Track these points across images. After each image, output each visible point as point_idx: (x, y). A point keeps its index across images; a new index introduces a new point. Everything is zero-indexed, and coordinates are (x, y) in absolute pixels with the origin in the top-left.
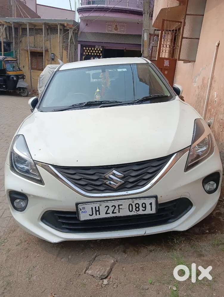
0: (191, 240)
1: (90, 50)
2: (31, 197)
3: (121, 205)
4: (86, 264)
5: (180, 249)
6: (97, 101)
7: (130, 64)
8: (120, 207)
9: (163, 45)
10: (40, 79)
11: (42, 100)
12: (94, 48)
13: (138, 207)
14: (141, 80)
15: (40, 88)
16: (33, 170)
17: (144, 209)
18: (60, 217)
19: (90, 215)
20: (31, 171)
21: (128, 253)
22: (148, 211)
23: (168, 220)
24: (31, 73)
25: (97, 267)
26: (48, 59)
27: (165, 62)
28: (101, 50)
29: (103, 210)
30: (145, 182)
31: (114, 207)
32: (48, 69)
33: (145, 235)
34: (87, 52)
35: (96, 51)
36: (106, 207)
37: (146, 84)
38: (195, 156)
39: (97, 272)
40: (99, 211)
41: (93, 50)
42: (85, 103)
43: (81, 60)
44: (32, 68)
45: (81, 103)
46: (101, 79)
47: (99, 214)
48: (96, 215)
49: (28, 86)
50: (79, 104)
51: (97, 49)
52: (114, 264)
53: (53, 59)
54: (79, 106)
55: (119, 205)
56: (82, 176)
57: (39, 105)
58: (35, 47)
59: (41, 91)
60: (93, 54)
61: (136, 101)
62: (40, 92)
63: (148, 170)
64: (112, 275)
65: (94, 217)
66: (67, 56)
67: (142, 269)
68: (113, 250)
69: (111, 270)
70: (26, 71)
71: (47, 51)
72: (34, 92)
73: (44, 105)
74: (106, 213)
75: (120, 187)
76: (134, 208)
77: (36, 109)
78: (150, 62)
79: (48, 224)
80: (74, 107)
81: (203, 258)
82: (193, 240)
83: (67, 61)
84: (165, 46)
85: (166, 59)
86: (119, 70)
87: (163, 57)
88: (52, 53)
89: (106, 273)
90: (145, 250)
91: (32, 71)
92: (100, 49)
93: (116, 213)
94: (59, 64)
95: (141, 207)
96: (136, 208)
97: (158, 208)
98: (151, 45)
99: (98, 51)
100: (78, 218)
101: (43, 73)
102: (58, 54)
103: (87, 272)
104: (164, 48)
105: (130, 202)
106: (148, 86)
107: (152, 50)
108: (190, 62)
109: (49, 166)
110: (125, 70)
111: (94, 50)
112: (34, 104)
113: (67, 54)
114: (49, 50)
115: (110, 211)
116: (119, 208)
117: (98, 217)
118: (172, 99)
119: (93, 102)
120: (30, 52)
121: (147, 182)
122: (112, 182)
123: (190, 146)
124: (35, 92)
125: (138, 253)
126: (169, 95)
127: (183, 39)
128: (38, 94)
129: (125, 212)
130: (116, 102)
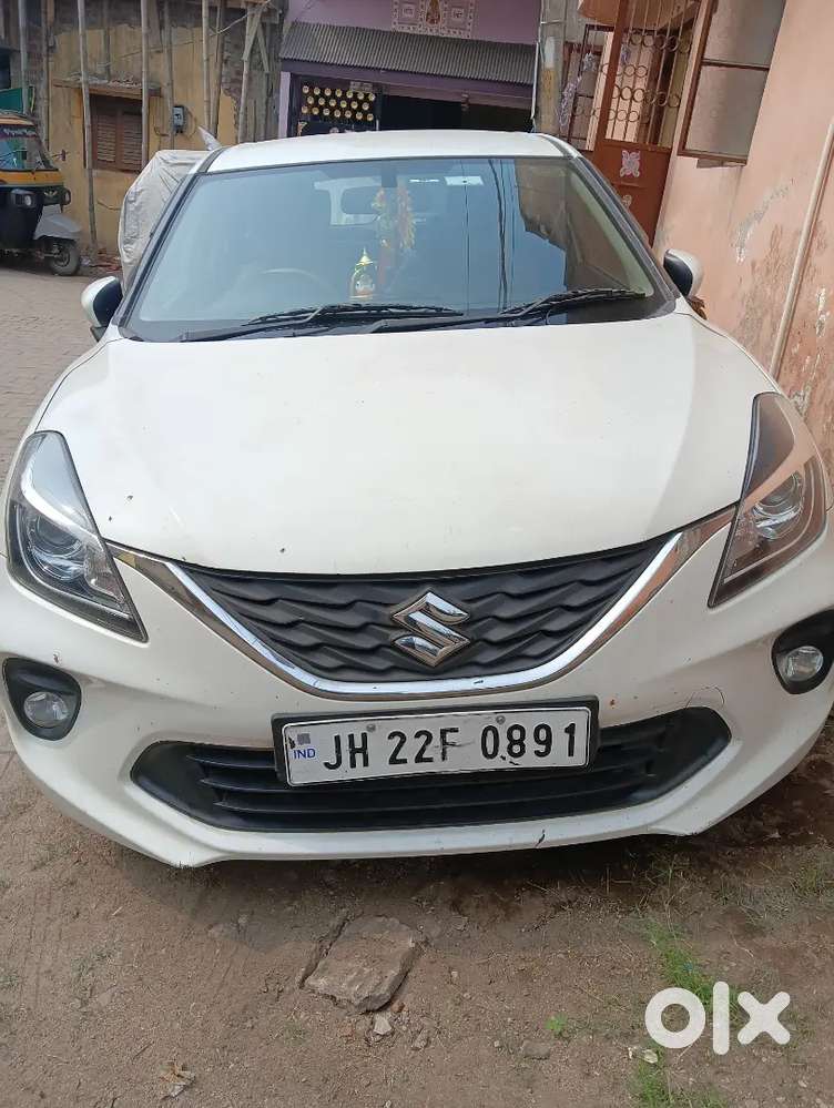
0: (714, 865)
1: (327, 99)
2: (93, 686)
3: (455, 730)
4: (307, 949)
5: (673, 904)
6: (363, 304)
7: (490, 159)
8: (450, 737)
9: (621, 91)
10: (129, 205)
11: (135, 293)
12: (344, 93)
13: (520, 742)
14: (532, 226)
15: (125, 243)
16: (103, 578)
17: (542, 748)
18: (207, 770)
19: (327, 765)
20: (93, 581)
21: (471, 911)
22: (559, 758)
23: (631, 793)
24: (91, 181)
25: (350, 964)
26: (159, 125)
27: (625, 161)
28: (372, 98)
29: (380, 748)
30: (551, 643)
31: (424, 738)
32: (162, 169)
33: (541, 846)
34: (316, 104)
35: (349, 102)
36: (392, 736)
37: (553, 242)
38: (751, 544)
39: (351, 984)
40: (364, 750)
41: (338, 101)
42: (313, 312)
43: (292, 133)
44: (97, 163)
45: (299, 308)
46: (378, 213)
47: (366, 763)
48: (353, 765)
49: (80, 233)
50: (291, 314)
51: (355, 94)
52: (415, 954)
53: (179, 130)
54: (286, 323)
55: (443, 733)
56: (302, 613)
57: (127, 312)
58: (108, 73)
59: (130, 253)
60: (338, 114)
61: (520, 309)
62: (127, 260)
63: (563, 597)
64: (408, 998)
65: (345, 774)
66: (236, 116)
67: (525, 975)
68: (414, 898)
69: (404, 975)
70: (73, 172)
71: (156, 93)
72: (101, 258)
73: (147, 311)
74: (393, 760)
75: (452, 661)
76: (504, 742)
77: (112, 329)
78: (575, 154)
79: (160, 792)
80: (267, 326)
81: (758, 940)
82: (720, 867)
83: (237, 138)
84: (627, 94)
85: (630, 147)
86: (452, 181)
87: (618, 137)
88: (177, 102)
89: (384, 990)
90: (538, 901)
91: (95, 172)
92: (366, 96)
93: (430, 760)
94: (203, 147)
95: (529, 741)
96: (513, 742)
97: (599, 744)
98: (571, 86)
99: (360, 103)
100: (279, 775)
101: (141, 182)
102: (200, 110)
103: (310, 981)
104: (624, 105)
105: (489, 718)
106: (563, 254)
107: (575, 109)
108: (721, 162)
109: (169, 565)
110: (476, 180)
111: (344, 97)
112: (107, 306)
113: (237, 110)
114: (166, 91)
115: (409, 752)
116: (444, 743)
117: (360, 773)
118: (662, 308)
119: (346, 309)
120: (91, 95)
121: (562, 643)
122: (418, 641)
123: (737, 504)
124: (106, 261)
125: (510, 912)
126: (649, 292)
127: (706, 70)
128: (119, 268)
129: (466, 758)
130: (439, 312)
